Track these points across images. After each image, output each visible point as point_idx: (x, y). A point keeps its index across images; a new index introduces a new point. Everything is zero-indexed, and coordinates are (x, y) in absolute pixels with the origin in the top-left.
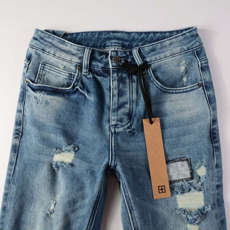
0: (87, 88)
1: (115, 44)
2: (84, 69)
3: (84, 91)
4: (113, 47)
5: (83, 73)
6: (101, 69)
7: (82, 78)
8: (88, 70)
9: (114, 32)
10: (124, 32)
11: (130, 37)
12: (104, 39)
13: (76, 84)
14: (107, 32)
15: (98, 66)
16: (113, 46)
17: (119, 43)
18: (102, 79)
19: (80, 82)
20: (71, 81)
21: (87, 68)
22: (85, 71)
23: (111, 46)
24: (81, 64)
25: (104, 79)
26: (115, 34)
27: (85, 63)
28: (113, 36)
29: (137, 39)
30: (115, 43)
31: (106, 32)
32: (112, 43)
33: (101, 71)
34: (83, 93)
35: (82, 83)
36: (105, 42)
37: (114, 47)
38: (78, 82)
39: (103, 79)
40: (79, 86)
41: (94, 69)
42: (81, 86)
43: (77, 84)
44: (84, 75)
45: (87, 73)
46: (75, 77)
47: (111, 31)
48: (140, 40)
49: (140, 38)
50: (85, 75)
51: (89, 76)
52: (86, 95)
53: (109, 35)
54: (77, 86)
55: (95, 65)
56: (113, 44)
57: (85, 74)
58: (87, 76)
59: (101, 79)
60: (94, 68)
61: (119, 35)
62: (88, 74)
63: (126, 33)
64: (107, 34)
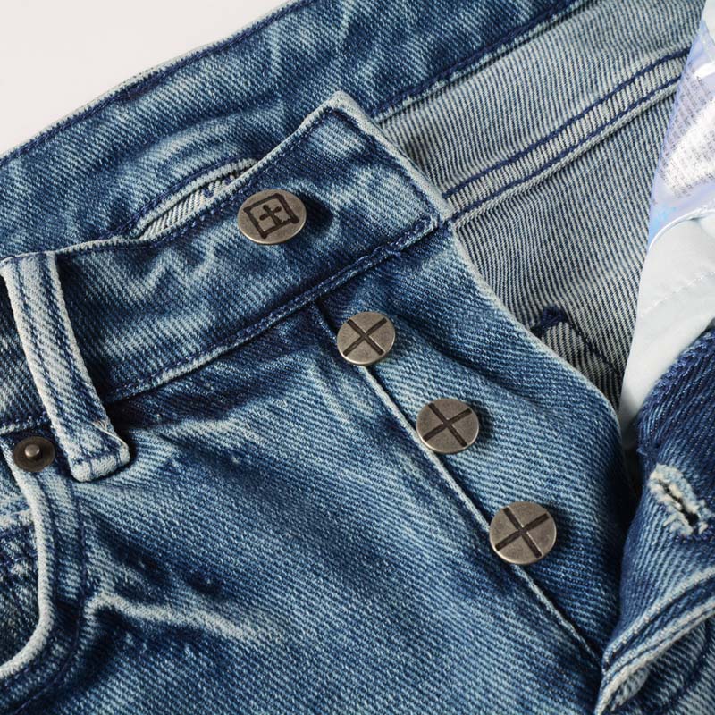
0: (183, 568)
1: (195, 162)
2: (71, 431)
3: (176, 607)
4: (189, 189)
5: (79, 472)
6: (208, 349)
7: (97, 517)
8: (105, 426)
9: (128, 95)
10: (205, 54)
11: (265, 66)
12: (89, 173)
13: (72, 581)
14: (78, 119)
15: (169, 345)
16: (183, 183)
17: (213, 143)
18: (267, 415)
19: (98, 556)
20: (17, 603)
21: (93, 415)
22: (91, 442)
23: (172, 190)
24: (23, 419)
25: (282, 404)
26: (147, 103)
27: (50, 384)
28: (143, 120)
29: (326, 55)
30: (185, 154)
31: (69, 124)
32: (164, 169)
33: (218, 368)
34: (179, 619)
35: (124, 548)
36: (105, 191)
37: (200, 181)
38: (81, 558)
39: (274, 410)
40: (106, 584)
41: (152, 392)
42: (131, 576)
43: (83, 576)
44: (96, 480)
45: (113, 449)
46: (40, 541)
47: (108, 102)
48: (345, 50)
49: (342, 35)
50: (110, 475)
51: (141, 469)
52: (213, 622)
53: (104, 129)
54: (86, 592)
55: (141, 356)
56: (180, 170)
57: (103, 465)
58: (125, 476)
59: (256, 424)
60: (148, 377)
61: (181, 90)
62: (124, 454)
63: (219, 50)
64: (92, 129)
